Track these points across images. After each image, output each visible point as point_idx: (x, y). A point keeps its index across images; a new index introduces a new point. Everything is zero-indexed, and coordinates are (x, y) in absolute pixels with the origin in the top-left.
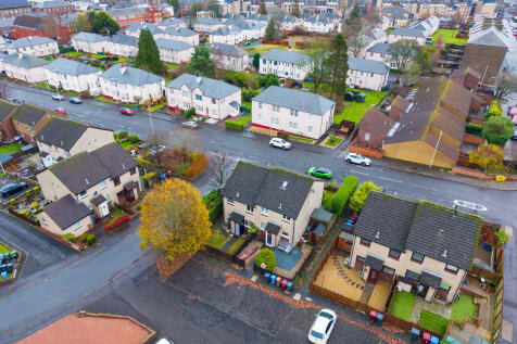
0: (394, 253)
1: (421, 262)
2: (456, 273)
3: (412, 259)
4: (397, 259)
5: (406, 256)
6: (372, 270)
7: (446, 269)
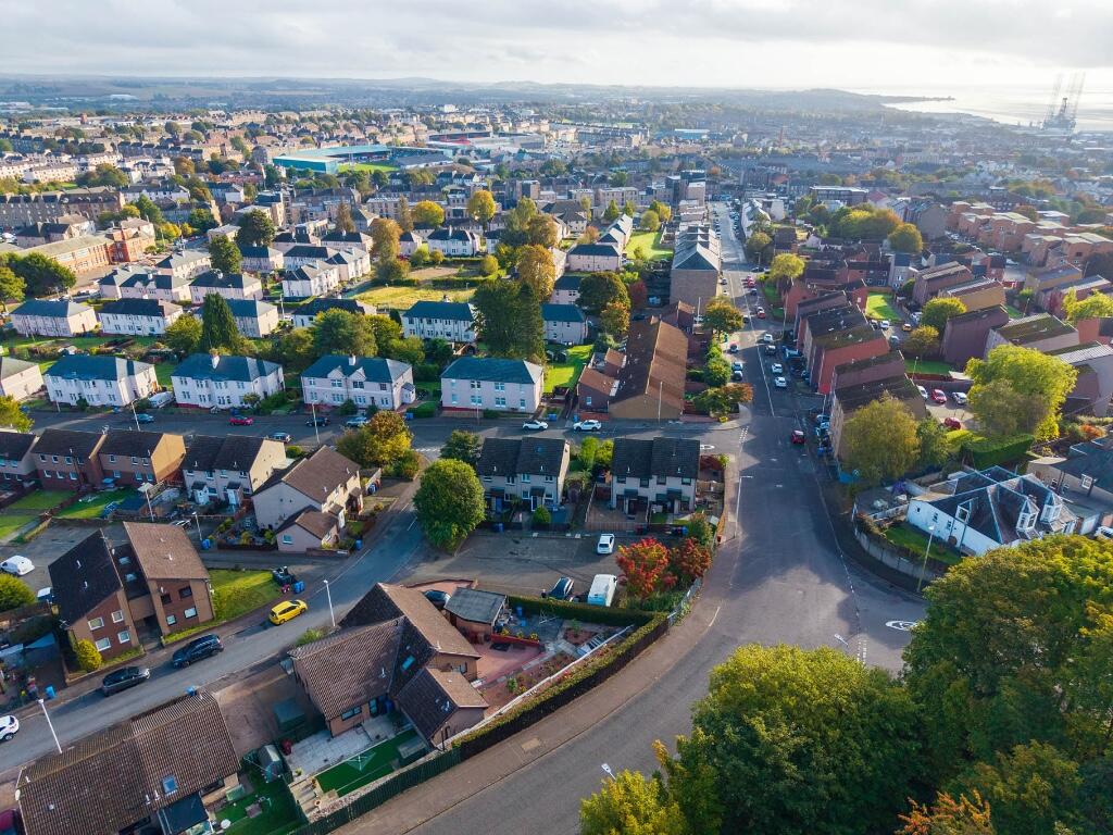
0: (645, 482)
1: (664, 484)
2: (689, 484)
3: (658, 483)
4: (647, 486)
5: (653, 482)
6: (630, 502)
7: (683, 483)
